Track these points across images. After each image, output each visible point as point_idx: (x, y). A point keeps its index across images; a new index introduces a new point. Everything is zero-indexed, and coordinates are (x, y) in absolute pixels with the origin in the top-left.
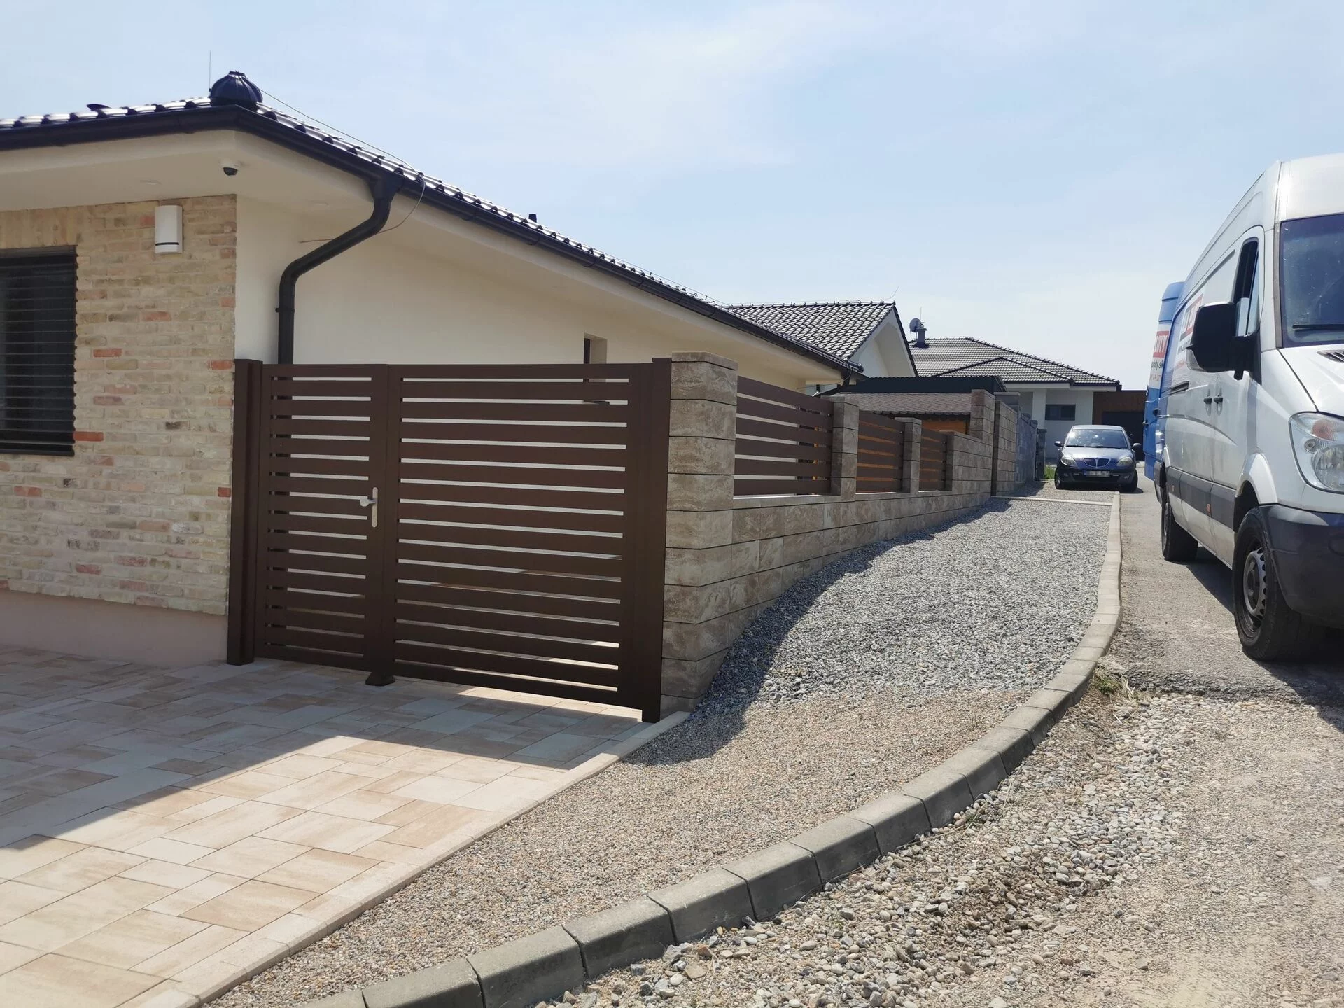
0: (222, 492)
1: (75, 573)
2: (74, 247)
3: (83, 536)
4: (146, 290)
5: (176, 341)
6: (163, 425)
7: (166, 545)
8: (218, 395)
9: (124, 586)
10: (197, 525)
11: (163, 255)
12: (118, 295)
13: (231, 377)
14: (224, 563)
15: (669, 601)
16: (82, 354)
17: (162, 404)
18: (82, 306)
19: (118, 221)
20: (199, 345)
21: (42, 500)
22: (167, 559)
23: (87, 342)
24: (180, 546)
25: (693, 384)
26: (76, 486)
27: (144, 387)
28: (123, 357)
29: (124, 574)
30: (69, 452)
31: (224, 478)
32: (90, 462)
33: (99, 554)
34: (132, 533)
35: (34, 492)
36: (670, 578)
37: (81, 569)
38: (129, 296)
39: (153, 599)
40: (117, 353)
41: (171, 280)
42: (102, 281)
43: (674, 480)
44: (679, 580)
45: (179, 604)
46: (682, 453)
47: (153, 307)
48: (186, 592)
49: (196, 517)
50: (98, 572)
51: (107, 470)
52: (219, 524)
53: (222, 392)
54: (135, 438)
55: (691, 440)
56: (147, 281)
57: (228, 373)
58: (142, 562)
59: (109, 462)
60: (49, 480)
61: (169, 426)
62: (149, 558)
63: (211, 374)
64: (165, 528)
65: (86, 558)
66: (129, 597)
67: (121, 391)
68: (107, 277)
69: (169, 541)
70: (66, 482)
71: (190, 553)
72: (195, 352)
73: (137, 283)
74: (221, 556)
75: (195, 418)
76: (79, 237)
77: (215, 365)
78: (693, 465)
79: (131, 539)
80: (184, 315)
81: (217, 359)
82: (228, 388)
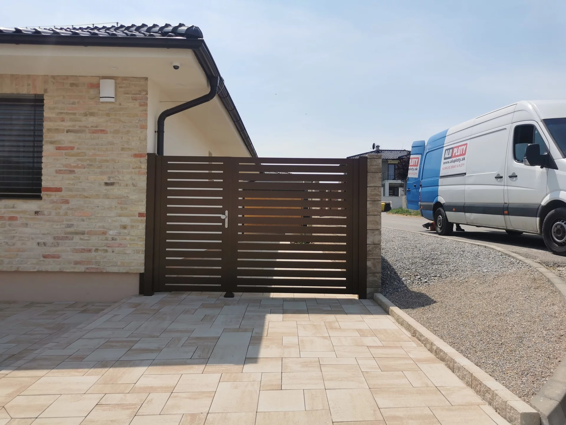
0: (140, 215)
1: (42, 259)
2: (43, 95)
3: (49, 240)
4: (91, 119)
5: (112, 144)
6: (103, 184)
7: (106, 242)
8: (137, 170)
9: (76, 263)
10: (126, 231)
11: (102, 103)
12: (71, 120)
13: (146, 161)
14: (143, 249)
15: (370, 250)
16: (47, 149)
17: (102, 173)
18: (48, 124)
19: (72, 85)
20: (126, 146)
21: (18, 222)
22: (105, 248)
23: (51, 143)
24: (113, 241)
25: (377, 167)
26: (44, 215)
27: (91, 165)
28: (75, 151)
29: (78, 257)
30: (39, 198)
31: (143, 209)
32: (53, 202)
33: (59, 248)
34: (82, 237)
35: (12, 218)
36: (369, 241)
37: (45, 257)
38: (80, 121)
39: (97, 268)
40: (72, 148)
41: (108, 115)
42: (62, 113)
43: (370, 204)
44: (373, 242)
45: (114, 269)
46: (373, 193)
47: (96, 127)
48: (119, 263)
49: (125, 227)
50: (59, 257)
51: (65, 206)
52: (140, 229)
53: (140, 168)
54: (84, 190)
55: (377, 188)
56: (92, 114)
57: (144, 160)
58: (90, 251)
59: (67, 202)
60: (24, 212)
61: (106, 184)
62: (94, 248)
63: (134, 160)
64: (104, 233)
65: (52, 250)
66: (80, 269)
67: (74, 167)
68: (65, 111)
69: (107, 239)
70: (36, 213)
71: (121, 244)
72: (123, 149)
73: (86, 115)
74: (141, 245)
75: (124, 180)
76: (46, 91)
77: (136, 156)
78: (378, 197)
79: (81, 239)
80: (117, 132)
81: (137, 152)
82: (144, 166)
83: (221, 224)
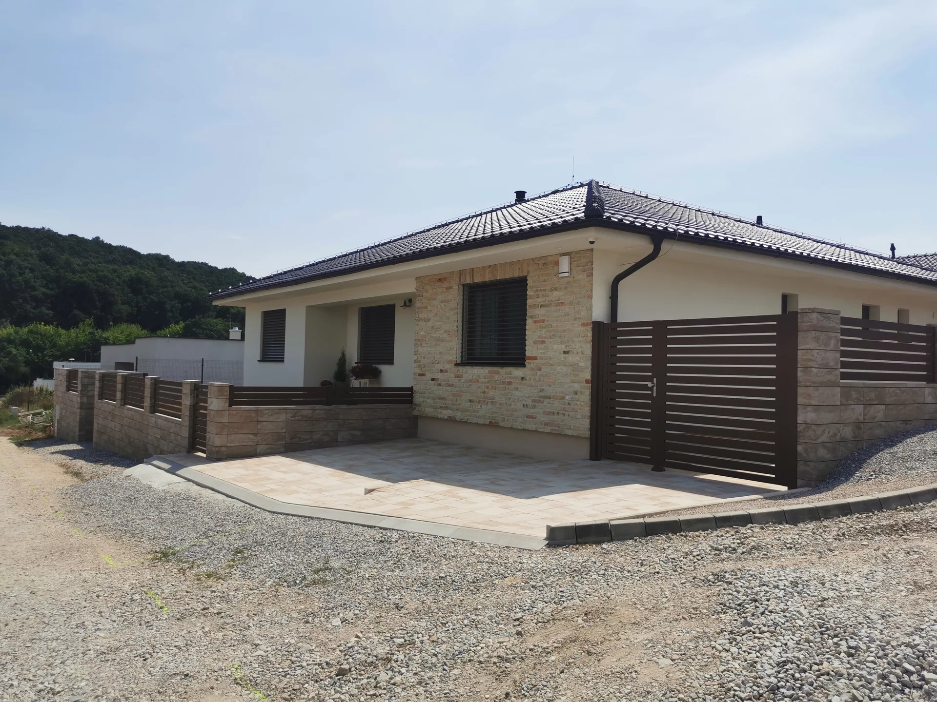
0: (587, 381)
1: (526, 419)
2: (526, 276)
3: (529, 402)
4: (555, 293)
5: (567, 315)
6: (562, 352)
7: (564, 406)
8: (585, 338)
9: (546, 424)
10: (577, 397)
11: (562, 277)
12: (543, 296)
13: (591, 329)
14: (589, 414)
15: (800, 432)
16: (529, 322)
17: (562, 343)
18: (529, 302)
19: (544, 264)
20: (577, 316)
21: (512, 387)
22: (564, 412)
23: (531, 317)
24: (569, 406)
25: (809, 324)
26: (526, 380)
27: (554, 335)
28: (546, 323)
29: (545, 419)
30: (524, 365)
31: (588, 375)
32: (532, 369)
33: (536, 410)
34: (549, 400)
35: (510, 383)
36: (800, 419)
37: (528, 417)
38: (548, 296)
39: (558, 430)
40: (543, 321)
41: (566, 288)
42: (537, 291)
43: (802, 371)
44: (805, 421)
45: (569, 432)
46: (805, 357)
47: (558, 300)
48: (572, 427)
49: (576, 393)
50: (535, 418)
51: (539, 373)
52: (586, 396)
53: (587, 336)
54: (551, 358)
55: (809, 351)
56: (556, 289)
57: (590, 328)
58: (554, 414)
59: (540, 369)
60: (516, 378)
61: (565, 352)
62: (556, 412)
63: (582, 328)
64: (563, 398)
65: (531, 412)
66: (548, 429)
67: (544, 338)
68: (539, 289)
69: (564, 404)
70: (522, 378)
71: (573, 409)
72: (575, 319)
73: (552, 290)
74: (587, 410)
75: (575, 348)
76: (528, 272)
77: (584, 325)
78: (811, 363)
79: (549, 403)
80: (571, 303)
81: (585, 322)
82: (590, 334)
83: (650, 392)
